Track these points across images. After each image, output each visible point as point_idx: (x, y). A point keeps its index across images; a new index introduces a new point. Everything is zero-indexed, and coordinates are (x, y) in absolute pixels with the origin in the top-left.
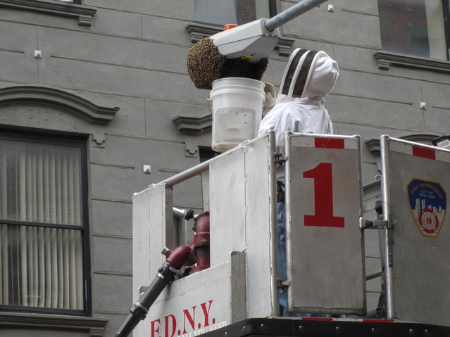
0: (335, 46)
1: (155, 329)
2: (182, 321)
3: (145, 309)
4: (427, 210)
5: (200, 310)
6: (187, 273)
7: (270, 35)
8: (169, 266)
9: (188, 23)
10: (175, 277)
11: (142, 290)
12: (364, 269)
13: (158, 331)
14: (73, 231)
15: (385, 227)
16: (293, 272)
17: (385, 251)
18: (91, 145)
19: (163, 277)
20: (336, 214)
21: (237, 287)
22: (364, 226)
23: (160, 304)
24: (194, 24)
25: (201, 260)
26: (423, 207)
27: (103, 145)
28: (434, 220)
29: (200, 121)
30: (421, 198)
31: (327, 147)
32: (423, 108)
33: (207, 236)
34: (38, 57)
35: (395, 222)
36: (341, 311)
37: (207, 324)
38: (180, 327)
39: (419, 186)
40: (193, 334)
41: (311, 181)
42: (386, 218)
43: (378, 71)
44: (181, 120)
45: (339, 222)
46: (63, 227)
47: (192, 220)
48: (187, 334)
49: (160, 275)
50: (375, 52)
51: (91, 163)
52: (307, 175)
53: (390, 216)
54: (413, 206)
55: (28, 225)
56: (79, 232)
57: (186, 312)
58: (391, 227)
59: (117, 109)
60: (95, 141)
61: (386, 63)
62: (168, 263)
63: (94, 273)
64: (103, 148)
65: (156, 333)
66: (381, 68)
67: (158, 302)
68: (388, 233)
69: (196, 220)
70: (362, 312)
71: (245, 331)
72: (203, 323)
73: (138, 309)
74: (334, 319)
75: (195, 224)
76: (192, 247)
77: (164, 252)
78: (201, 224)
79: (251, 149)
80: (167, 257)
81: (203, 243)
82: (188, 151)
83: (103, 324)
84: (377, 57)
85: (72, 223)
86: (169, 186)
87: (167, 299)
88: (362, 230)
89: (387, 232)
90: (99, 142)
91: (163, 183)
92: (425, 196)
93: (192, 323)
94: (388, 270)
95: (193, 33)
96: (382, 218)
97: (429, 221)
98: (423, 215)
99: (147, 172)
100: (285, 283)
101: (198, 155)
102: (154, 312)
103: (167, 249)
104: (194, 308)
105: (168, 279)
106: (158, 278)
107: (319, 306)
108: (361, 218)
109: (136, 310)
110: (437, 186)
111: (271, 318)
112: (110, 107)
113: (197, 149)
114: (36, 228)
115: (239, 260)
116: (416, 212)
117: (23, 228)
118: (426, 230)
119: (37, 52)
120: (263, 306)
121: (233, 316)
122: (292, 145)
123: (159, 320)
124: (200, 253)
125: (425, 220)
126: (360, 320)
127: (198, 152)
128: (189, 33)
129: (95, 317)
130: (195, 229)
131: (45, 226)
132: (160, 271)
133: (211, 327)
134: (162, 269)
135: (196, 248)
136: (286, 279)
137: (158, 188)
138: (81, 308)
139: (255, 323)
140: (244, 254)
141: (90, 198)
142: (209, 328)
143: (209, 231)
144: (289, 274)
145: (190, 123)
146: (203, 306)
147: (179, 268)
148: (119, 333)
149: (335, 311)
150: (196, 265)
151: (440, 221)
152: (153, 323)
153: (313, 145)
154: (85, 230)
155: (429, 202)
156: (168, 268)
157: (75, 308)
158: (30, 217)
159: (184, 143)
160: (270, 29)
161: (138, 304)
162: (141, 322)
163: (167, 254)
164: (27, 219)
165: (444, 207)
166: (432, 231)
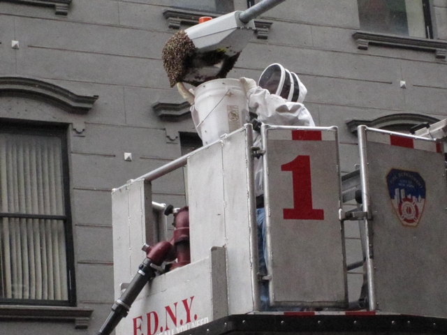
0: (313, 27)
1: (138, 326)
2: (164, 318)
3: (126, 306)
4: (406, 199)
5: (181, 306)
6: (168, 269)
7: (245, 28)
8: (149, 263)
9: (166, 8)
10: (156, 273)
11: (123, 286)
12: (344, 262)
13: (140, 328)
14: (55, 221)
15: (365, 218)
16: (274, 266)
17: (365, 242)
18: (71, 134)
19: (143, 274)
20: (315, 206)
21: (218, 282)
22: (344, 217)
23: (141, 301)
24: (171, 9)
25: (181, 255)
26: (403, 197)
27: (83, 134)
28: (413, 210)
29: (179, 107)
30: (400, 188)
31: (304, 140)
32: (404, 87)
33: (187, 232)
34: (15, 48)
35: (375, 212)
36: (323, 304)
37: (189, 320)
38: (162, 323)
39: (397, 176)
40: (175, 330)
41: (289, 174)
42: (366, 209)
43: (356, 51)
44: (160, 106)
45: (319, 215)
46: (46, 218)
47: (171, 215)
48: (169, 331)
49: (140, 272)
50: (353, 32)
51: (72, 153)
52: (285, 168)
53: (370, 207)
54: (392, 195)
55: (9, 216)
56: (61, 223)
57: (168, 309)
58: (371, 218)
59: (96, 97)
60: (75, 130)
61: (364, 43)
62: (149, 260)
63: (79, 263)
64: (84, 136)
65: (138, 330)
66: (360, 48)
67: (139, 299)
68: (368, 225)
69: (175, 215)
70: (344, 305)
71: (227, 328)
72: (185, 320)
73: (120, 306)
74: (317, 313)
75: (175, 220)
76: (172, 243)
77: (144, 249)
78: (180, 219)
79: (228, 143)
80: (147, 254)
81: (184, 238)
82: (168, 137)
83: (88, 314)
84: (356, 36)
85: (55, 213)
86: (148, 183)
87: (149, 295)
88: (342, 221)
89: (366, 223)
90: (79, 131)
91: (141, 179)
92: (404, 185)
93: (174, 320)
94: (369, 261)
95: (170, 18)
96: (362, 208)
97: (409, 211)
98: (403, 205)
99: (129, 160)
100: (266, 278)
101: (178, 141)
102: (136, 309)
103: (147, 246)
104: (176, 304)
105: (148, 275)
106: (139, 275)
107: (301, 300)
108: (340, 210)
109: (117, 308)
110: (417, 175)
111: (252, 313)
112: (89, 95)
113: (178, 135)
114: (18, 219)
115: (219, 255)
116: (396, 201)
117: (6, 220)
118: (406, 220)
119: (14, 43)
120: (244, 302)
121: (215, 313)
122: (270, 138)
123: (141, 317)
124: (180, 249)
125: (405, 210)
126: (343, 313)
127: (179, 138)
128: (167, 18)
129: (80, 307)
130: (174, 224)
131: (28, 217)
132: (141, 268)
133: (193, 323)
134: (143, 266)
135: (176, 244)
136: (266, 272)
137: (137, 184)
138: (66, 298)
139: (237, 319)
140: (224, 249)
141: (71, 187)
142: (191, 325)
143: (188, 226)
144: (269, 268)
145: (170, 109)
146: (185, 302)
147: (159, 264)
148: (101, 331)
149: (317, 305)
150: (177, 260)
151: (420, 211)
152: (135, 320)
153: (290, 137)
154: (67, 220)
155: (408, 191)
156: (148, 265)
157: (59, 298)
158: (12, 208)
159: (164, 129)
160: (244, 21)
161: (119, 302)
162: (123, 319)
163: (147, 251)
164: (9, 210)
165: (424, 196)
166: (412, 221)
